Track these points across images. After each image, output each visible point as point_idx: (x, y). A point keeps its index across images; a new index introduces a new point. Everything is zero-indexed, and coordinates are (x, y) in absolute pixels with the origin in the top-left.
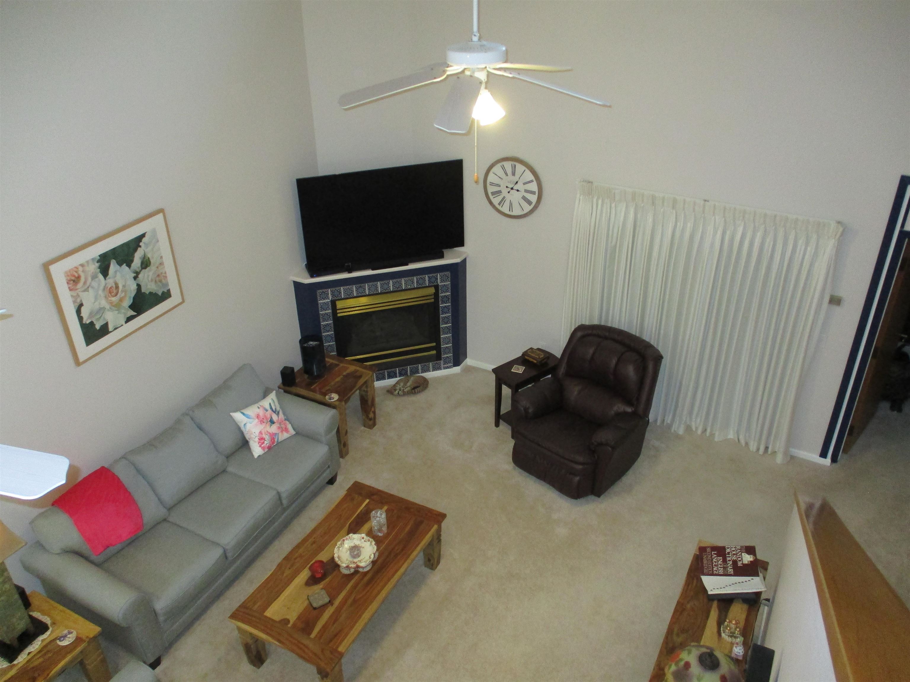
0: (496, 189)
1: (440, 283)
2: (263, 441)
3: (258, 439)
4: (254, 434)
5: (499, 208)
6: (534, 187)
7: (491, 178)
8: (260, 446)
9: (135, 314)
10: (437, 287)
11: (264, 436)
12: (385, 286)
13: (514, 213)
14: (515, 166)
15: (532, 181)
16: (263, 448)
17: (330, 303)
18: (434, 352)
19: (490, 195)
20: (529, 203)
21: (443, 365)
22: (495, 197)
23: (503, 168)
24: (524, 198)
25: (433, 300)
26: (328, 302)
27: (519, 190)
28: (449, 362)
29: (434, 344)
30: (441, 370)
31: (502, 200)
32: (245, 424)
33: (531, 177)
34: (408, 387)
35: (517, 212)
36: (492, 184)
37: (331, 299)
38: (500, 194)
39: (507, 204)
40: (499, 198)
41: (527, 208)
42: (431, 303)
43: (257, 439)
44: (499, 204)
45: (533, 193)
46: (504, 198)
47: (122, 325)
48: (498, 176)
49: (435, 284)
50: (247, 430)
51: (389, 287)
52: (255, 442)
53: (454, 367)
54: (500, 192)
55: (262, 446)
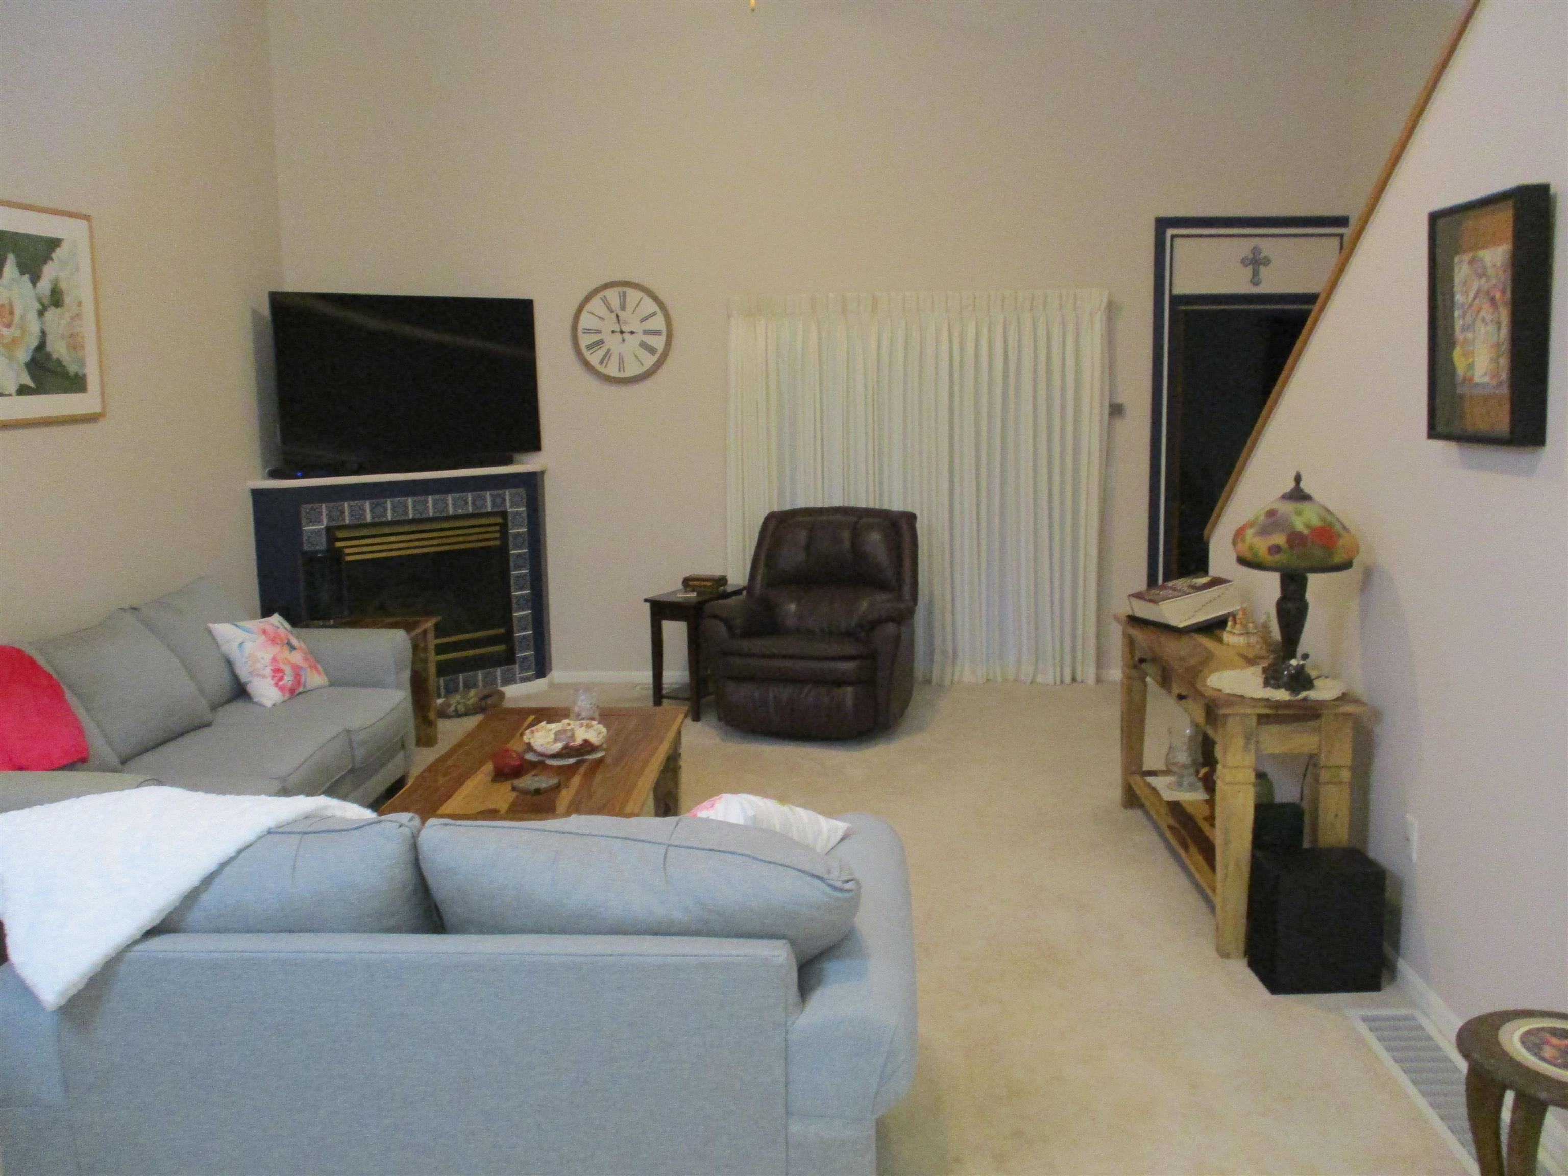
0: (594, 338)
1: (511, 508)
2: (281, 675)
3: (271, 670)
4: (263, 661)
5: (601, 369)
6: (658, 323)
7: (586, 321)
8: (276, 685)
9: (32, 385)
10: (504, 514)
11: (283, 666)
12: (420, 508)
13: (628, 374)
14: (624, 294)
15: (654, 314)
16: (282, 689)
17: (324, 532)
18: (501, 648)
19: (584, 350)
20: (652, 350)
21: (519, 674)
22: (592, 353)
23: (605, 300)
24: (644, 345)
25: (498, 542)
26: (319, 530)
27: (634, 330)
28: (528, 669)
29: (502, 631)
30: (516, 683)
31: (605, 356)
32: (241, 644)
33: (653, 308)
34: (471, 698)
35: (632, 370)
36: (588, 332)
37: (327, 523)
38: (601, 346)
39: (615, 359)
40: (601, 353)
41: (649, 360)
42: (496, 546)
43: (268, 671)
44: (601, 363)
45: (657, 333)
46: (609, 350)
47: (10, 395)
48: (597, 316)
49: (502, 509)
50: (246, 654)
51: (426, 508)
52: (264, 677)
53: (538, 680)
54: (601, 342)
55: (281, 683)
